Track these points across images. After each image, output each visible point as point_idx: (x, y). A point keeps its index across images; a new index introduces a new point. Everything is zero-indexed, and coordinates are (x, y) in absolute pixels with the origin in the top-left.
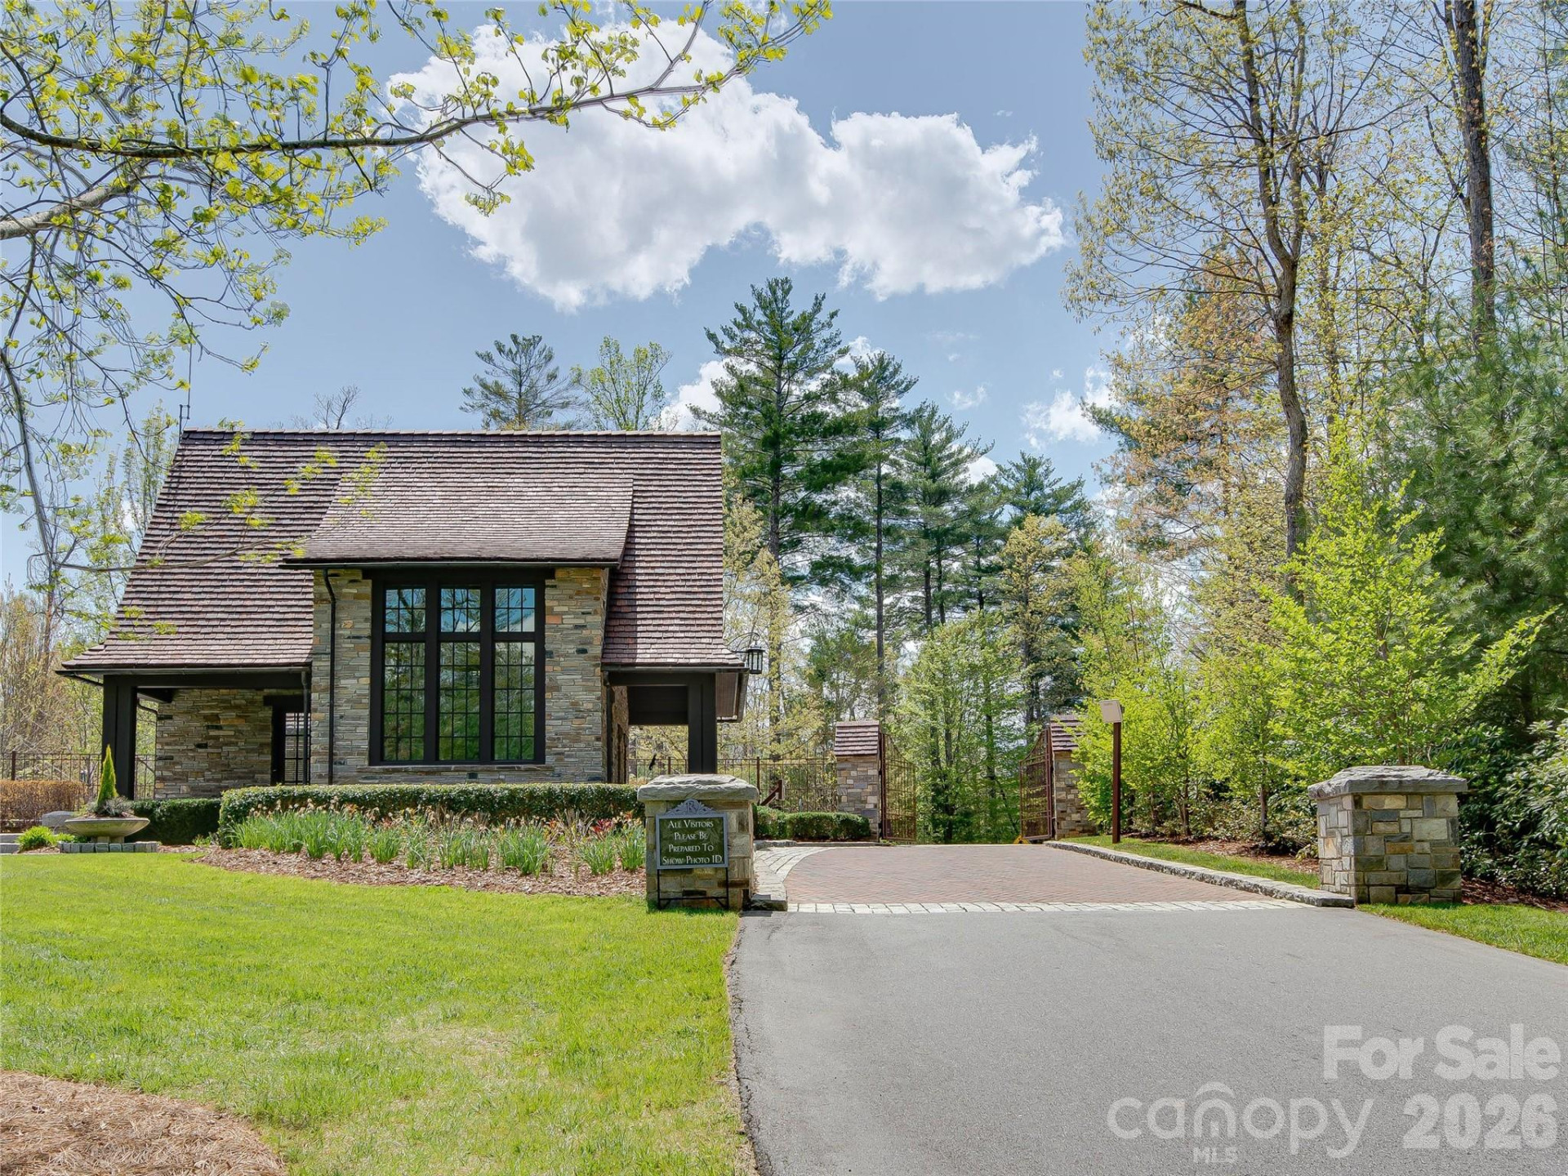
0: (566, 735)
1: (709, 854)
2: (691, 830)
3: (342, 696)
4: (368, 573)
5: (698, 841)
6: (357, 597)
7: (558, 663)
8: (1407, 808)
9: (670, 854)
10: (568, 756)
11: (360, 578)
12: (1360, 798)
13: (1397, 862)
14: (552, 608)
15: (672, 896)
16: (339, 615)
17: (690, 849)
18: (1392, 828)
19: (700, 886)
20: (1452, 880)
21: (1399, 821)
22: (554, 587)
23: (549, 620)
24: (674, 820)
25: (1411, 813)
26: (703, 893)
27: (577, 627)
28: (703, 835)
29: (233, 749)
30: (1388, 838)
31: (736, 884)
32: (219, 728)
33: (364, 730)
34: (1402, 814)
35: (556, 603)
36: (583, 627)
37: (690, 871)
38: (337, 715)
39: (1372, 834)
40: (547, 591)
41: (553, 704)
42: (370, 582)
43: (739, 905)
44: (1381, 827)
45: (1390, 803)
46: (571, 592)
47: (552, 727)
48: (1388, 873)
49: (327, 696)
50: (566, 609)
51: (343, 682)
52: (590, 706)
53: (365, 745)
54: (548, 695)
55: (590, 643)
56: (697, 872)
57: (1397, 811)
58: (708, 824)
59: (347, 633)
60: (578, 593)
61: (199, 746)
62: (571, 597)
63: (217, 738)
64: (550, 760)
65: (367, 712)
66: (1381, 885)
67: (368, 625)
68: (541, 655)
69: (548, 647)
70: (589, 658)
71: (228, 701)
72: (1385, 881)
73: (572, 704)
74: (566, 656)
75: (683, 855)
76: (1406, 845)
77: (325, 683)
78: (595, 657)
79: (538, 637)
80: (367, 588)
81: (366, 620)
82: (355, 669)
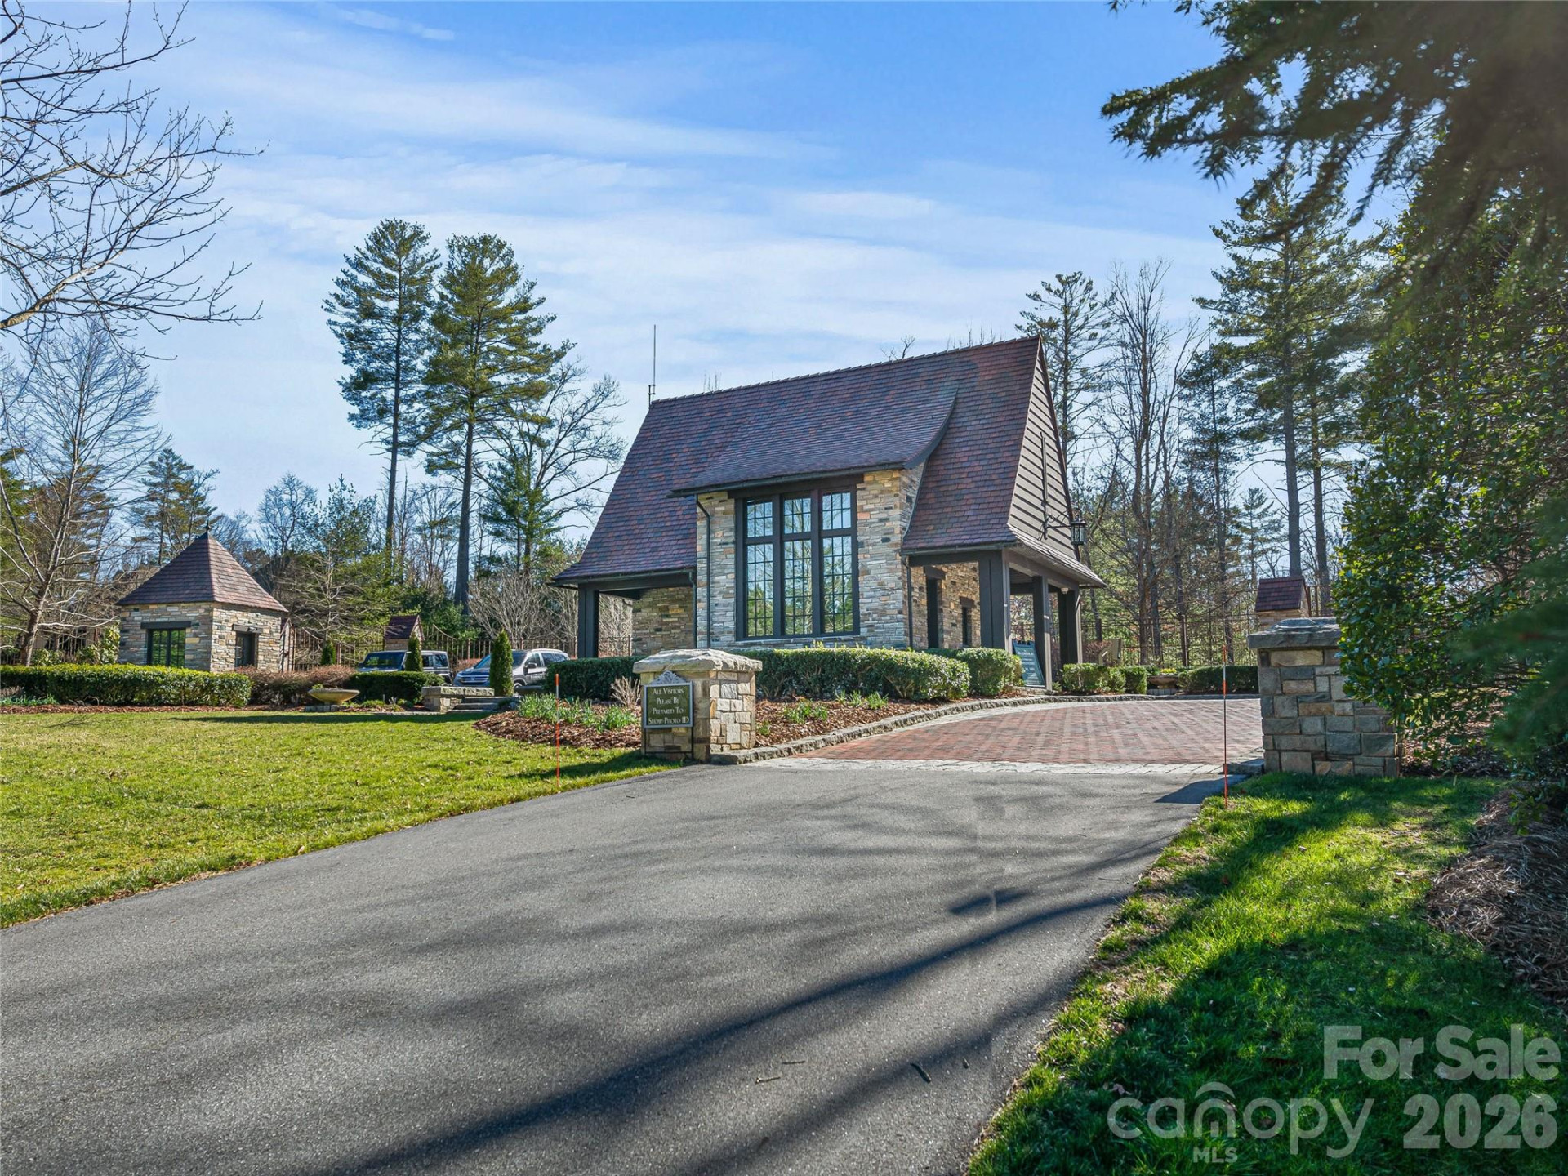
0: (875, 611)
1: (679, 716)
2: (669, 696)
3: (716, 591)
4: (732, 494)
5: (672, 706)
6: (725, 513)
7: (868, 552)
8: (1323, 664)
9: (655, 717)
10: (878, 628)
11: (726, 498)
12: (1268, 654)
13: (1313, 725)
14: (862, 507)
15: (658, 750)
16: (714, 527)
17: (667, 711)
18: (1308, 686)
19: (677, 742)
20: (1382, 746)
21: (1314, 680)
22: (863, 489)
23: (861, 516)
24: (657, 688)
25: (1330, 670)
26: (679, 748)
27: (881, 520)
28: (676, 700)
29: (677, 631)
30: (1298, 699)
31: (700, 741)
32: (668, 616)
33: (731, 614)
34: (1318, 671)
35: (864, 502)
36: (887, 520)
37: (670, 729)
38: (713, 603)
39: (1283, 694)
40: (858, 493)
41: (865, 586)
42: (733, 501)
43: (703, 758)
44: (1292, 686)
45: (1301, 659)
46: (876, 492)
47: (865, 604)
48: (1302, 737)
49: (705, 589)
50: (872, 506)
51: (717, 578)
52: (893, 585)
53: (732, 625)
54: (860, 578)
55: (892, 533)
56: (674, 730)
57: (1313, 667)
58: (680, 691)
59: (718, 540)
60: (882, 492)
61: (657, 630)
62: (876, 496)
63: (667, 623)
64: (864, 631)
65: (733, 600)
66: (1295, 750)
67: (732, 533)
68: (856, 546)
69: (860, 539)
70: (892, 546)
71: (674, 596)
72: (1298, 746)
73: (880, 584)
74: (874, 545)
75: (662, 716)
76: (1324, 706)
77: (705, 580)
78: (896, 544)
79: (852, 532)
80: (731, 505)
81: (731, 530)
82: (724, 567)
